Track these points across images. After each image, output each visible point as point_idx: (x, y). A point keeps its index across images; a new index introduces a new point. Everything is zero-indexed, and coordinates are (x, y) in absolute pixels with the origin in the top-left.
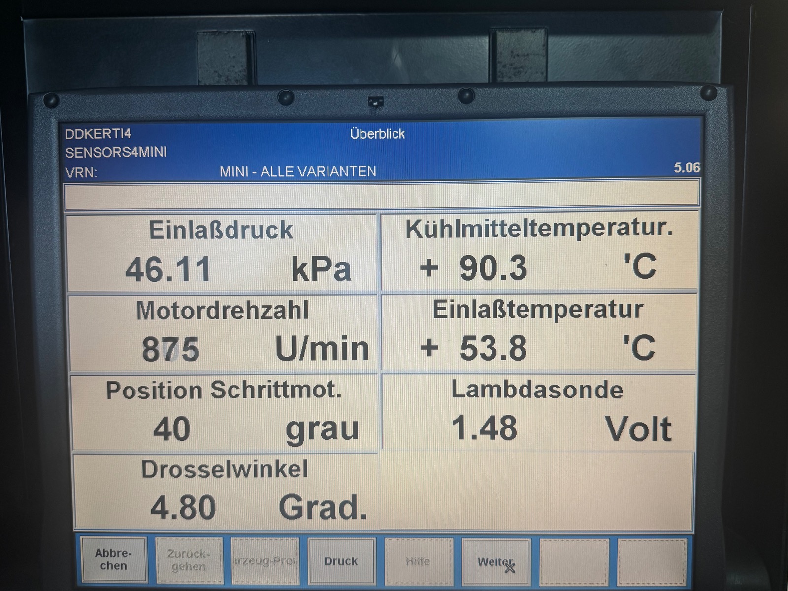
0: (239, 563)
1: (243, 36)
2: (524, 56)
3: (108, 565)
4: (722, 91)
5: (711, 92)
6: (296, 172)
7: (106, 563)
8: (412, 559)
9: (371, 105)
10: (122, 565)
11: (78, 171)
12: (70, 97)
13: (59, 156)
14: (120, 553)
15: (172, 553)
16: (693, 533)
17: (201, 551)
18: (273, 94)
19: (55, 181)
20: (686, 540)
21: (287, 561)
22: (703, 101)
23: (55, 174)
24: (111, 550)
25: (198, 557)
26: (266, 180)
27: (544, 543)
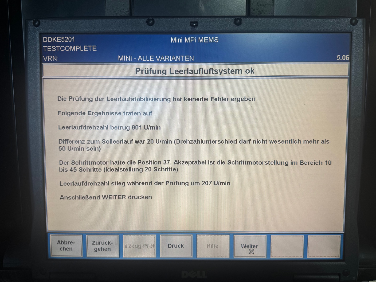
0: (127, 247)
2: (263, 5)
3: (63, 248)
4: (360, 21)
5: (355, 21)
6: (155, 59)
8: (210, 244)
9: (192, 26)
11: (49, 58)
12: (46, 21)
13: (40, 50)
14: (69, 243)
15: (94, 243)
16: (344, 233)
17: (108, 241)
18: (144, 20)
19: (38, 62)
20: (340, 236)
21: (150, 246)
22: (351, 26)
23: (38, 59)
24: (65, 241)
25: (107, 244)
26: (140, 62)
27: (273, 237)
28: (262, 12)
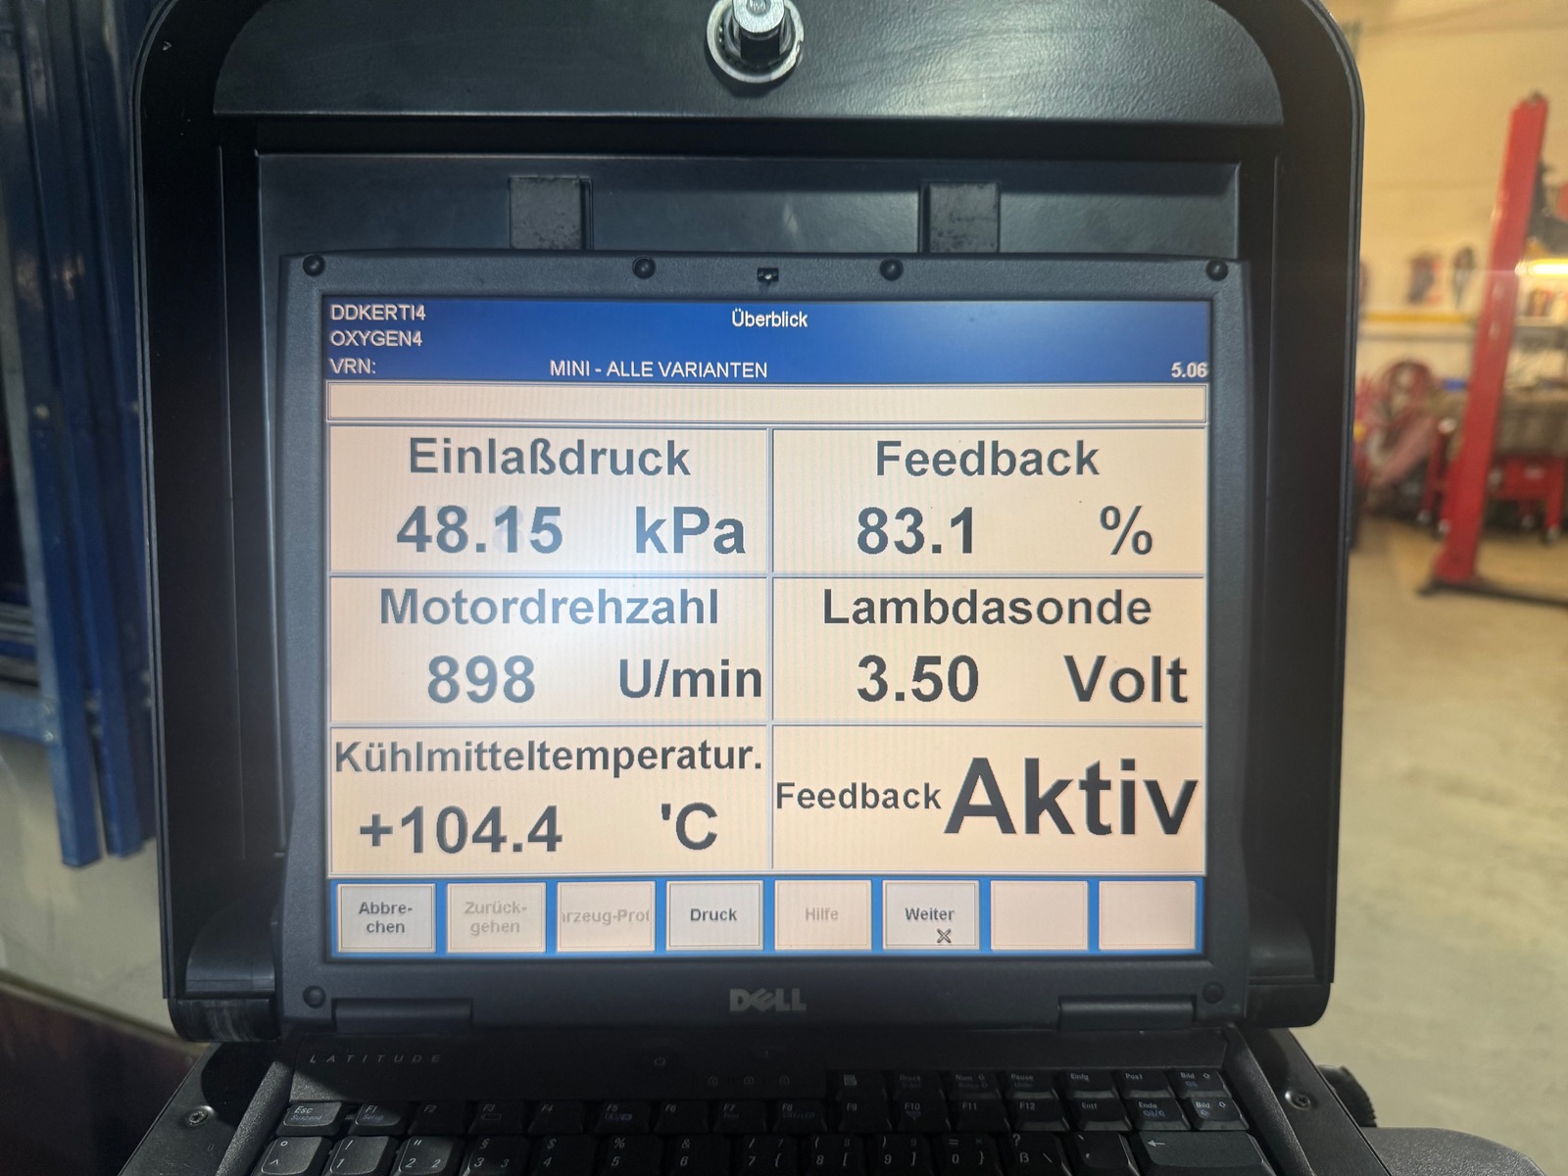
0: (568, 920)
1: (576, 185)
2: (968, 220)
3: (378, 925)
4: (1235, 269)
5: (1220, 269)
6: (656, 370)
7: (375, 924)
8: (814, 911)
9: (761, 279)
10: (397, 926)
11: (348, 364)
12: (341, 262)
13: (323, 342)
14: (396, 909)
15: (470, 908)
16: (1203, 874)
17: (514, 903)
18: (627, 262)
19: (316, 377)
20: (1192, 883)
21: (637, 916)
22: (1210, 282)
23: (316, 366)
24: (382, 904)
25: (509, 912)
26: (614, 379)
27: (996, 887)
28: (963, 239)
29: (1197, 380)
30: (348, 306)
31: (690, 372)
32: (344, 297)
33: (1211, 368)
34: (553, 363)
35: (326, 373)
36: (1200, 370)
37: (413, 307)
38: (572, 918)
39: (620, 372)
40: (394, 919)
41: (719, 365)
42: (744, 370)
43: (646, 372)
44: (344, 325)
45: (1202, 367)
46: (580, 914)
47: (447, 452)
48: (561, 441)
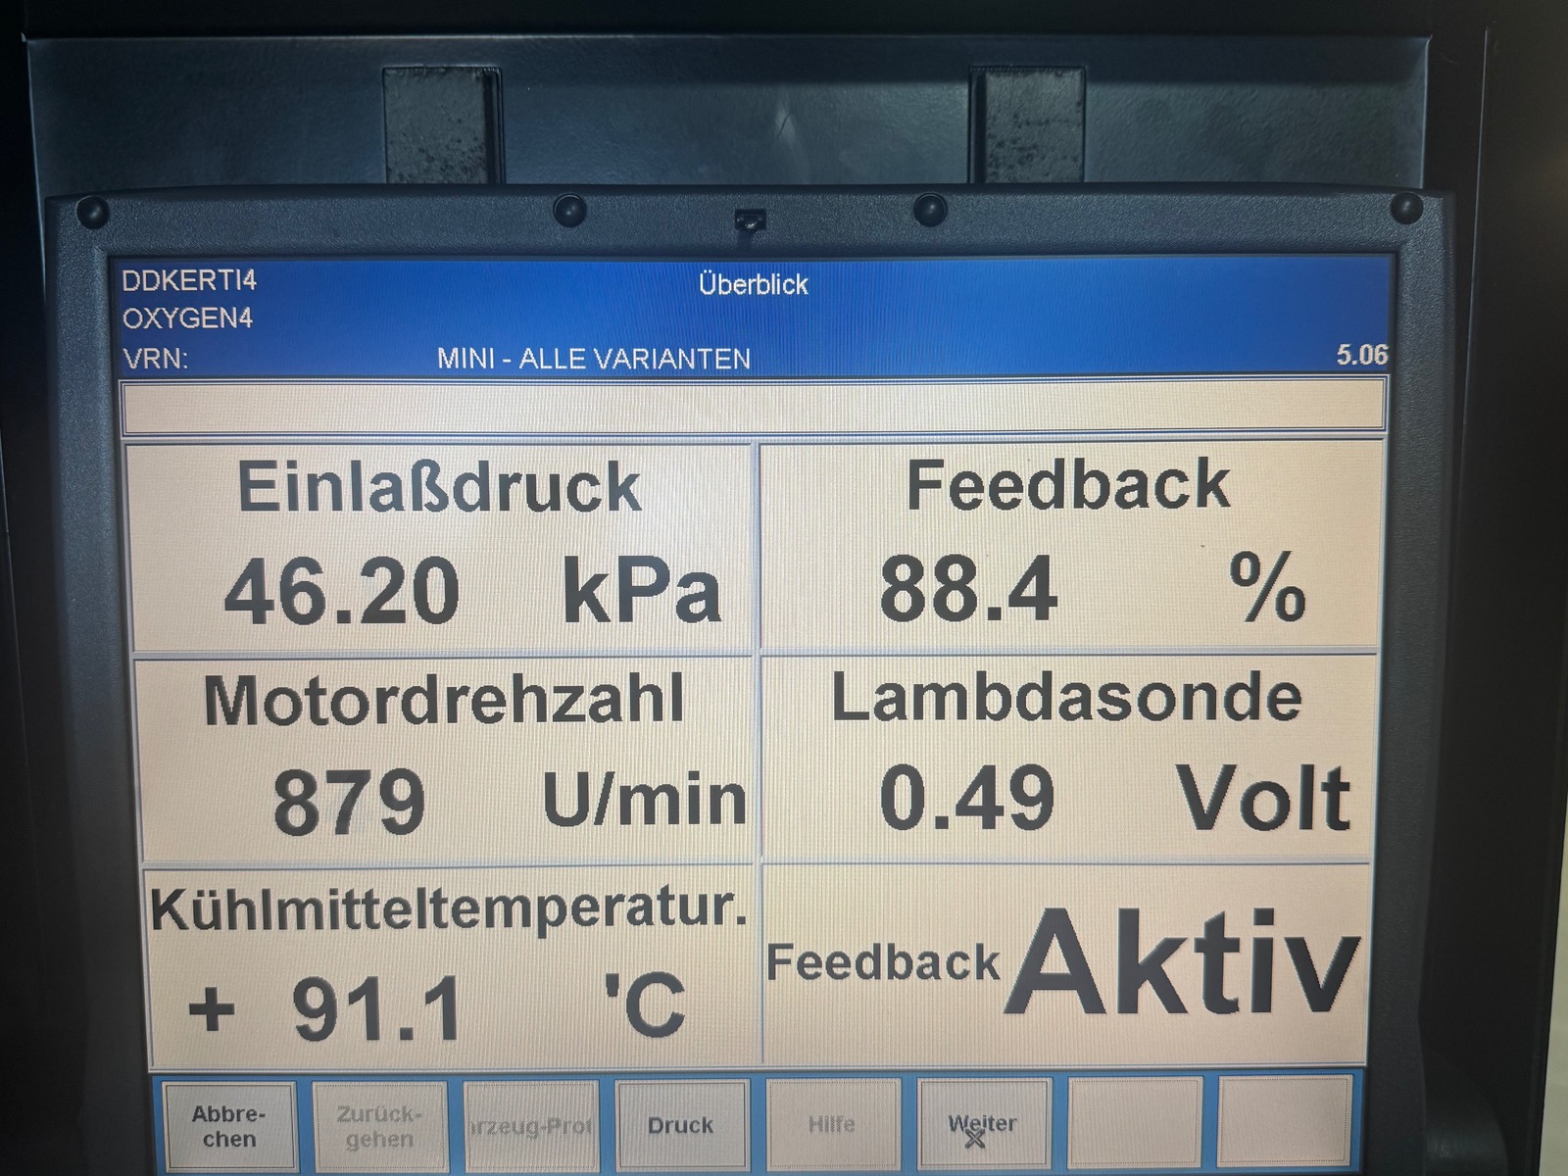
0: (480, 1132)
1: (477, 78)
3: (218, 1137)
4: (1432, 205)
5: (1410, 207)
6: (590, 361)
7: (215, 1135)
8: (821, 1120)
9: (741, 226)
10: (246, 1137)
11: (149, 356)
12: (132, 207)
13: (111, 325)
14: (243, 1115)
15: (346, 1114)
16: (1365, 1065)
17: (404, 1108)
18: (545, 203)
19: (103, 376)
20: (1350, 1078)
21: (574, 1127)
22: (1395, 224)
23: (104, 361)
24: (224, 1108)
25: (397, 1120)
26: (531, 375)
27: (1078, 1087)
28: (1034, 152)
29: (1373, 370)
30: (145, 272)
31: (639, 362)
32: (141, 259)
33: (1393, 353)
34: (441, 350)
35: (119, 372)
36: (1377, 355)
37: (238, 271)
38: (486, 1128)
39: (539, 364)
40: (242, 1128)
41: (681, 352)
42: (718, 359)
43: (576, 363)
44: (143, 300)
45: (1381, 350)
46: (495, 1123)
47: (292, 480)
48: (454, 463)
